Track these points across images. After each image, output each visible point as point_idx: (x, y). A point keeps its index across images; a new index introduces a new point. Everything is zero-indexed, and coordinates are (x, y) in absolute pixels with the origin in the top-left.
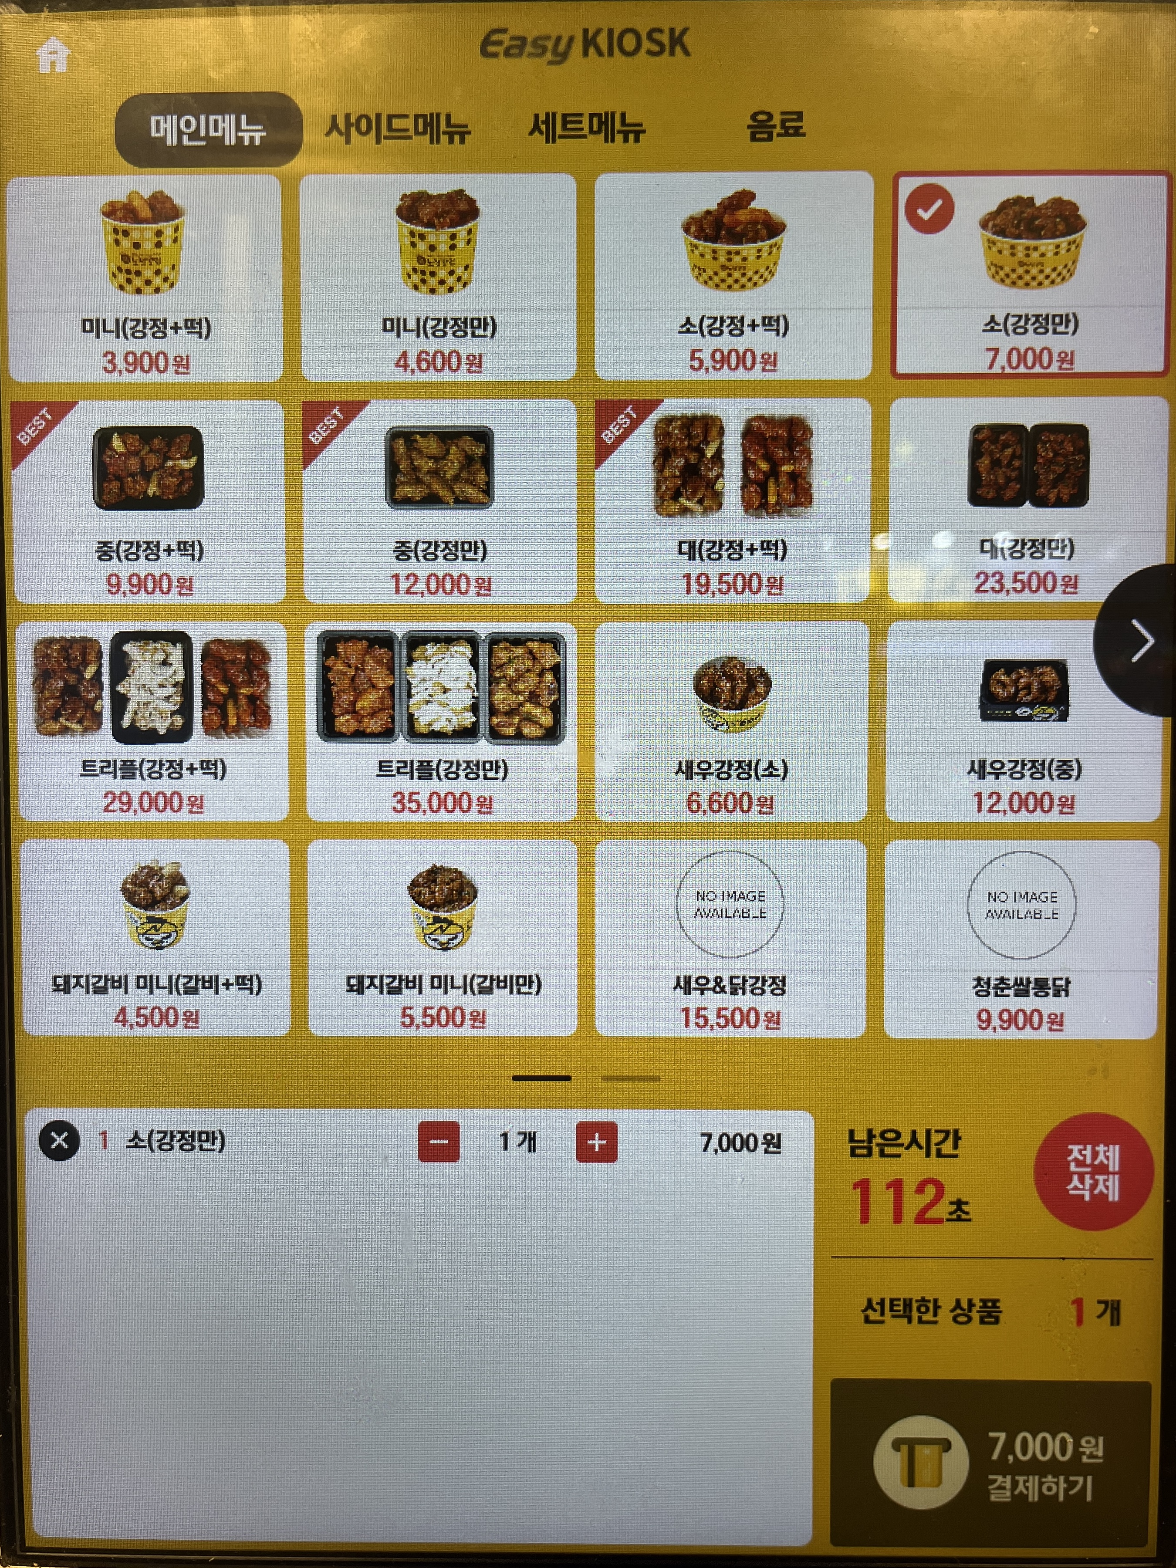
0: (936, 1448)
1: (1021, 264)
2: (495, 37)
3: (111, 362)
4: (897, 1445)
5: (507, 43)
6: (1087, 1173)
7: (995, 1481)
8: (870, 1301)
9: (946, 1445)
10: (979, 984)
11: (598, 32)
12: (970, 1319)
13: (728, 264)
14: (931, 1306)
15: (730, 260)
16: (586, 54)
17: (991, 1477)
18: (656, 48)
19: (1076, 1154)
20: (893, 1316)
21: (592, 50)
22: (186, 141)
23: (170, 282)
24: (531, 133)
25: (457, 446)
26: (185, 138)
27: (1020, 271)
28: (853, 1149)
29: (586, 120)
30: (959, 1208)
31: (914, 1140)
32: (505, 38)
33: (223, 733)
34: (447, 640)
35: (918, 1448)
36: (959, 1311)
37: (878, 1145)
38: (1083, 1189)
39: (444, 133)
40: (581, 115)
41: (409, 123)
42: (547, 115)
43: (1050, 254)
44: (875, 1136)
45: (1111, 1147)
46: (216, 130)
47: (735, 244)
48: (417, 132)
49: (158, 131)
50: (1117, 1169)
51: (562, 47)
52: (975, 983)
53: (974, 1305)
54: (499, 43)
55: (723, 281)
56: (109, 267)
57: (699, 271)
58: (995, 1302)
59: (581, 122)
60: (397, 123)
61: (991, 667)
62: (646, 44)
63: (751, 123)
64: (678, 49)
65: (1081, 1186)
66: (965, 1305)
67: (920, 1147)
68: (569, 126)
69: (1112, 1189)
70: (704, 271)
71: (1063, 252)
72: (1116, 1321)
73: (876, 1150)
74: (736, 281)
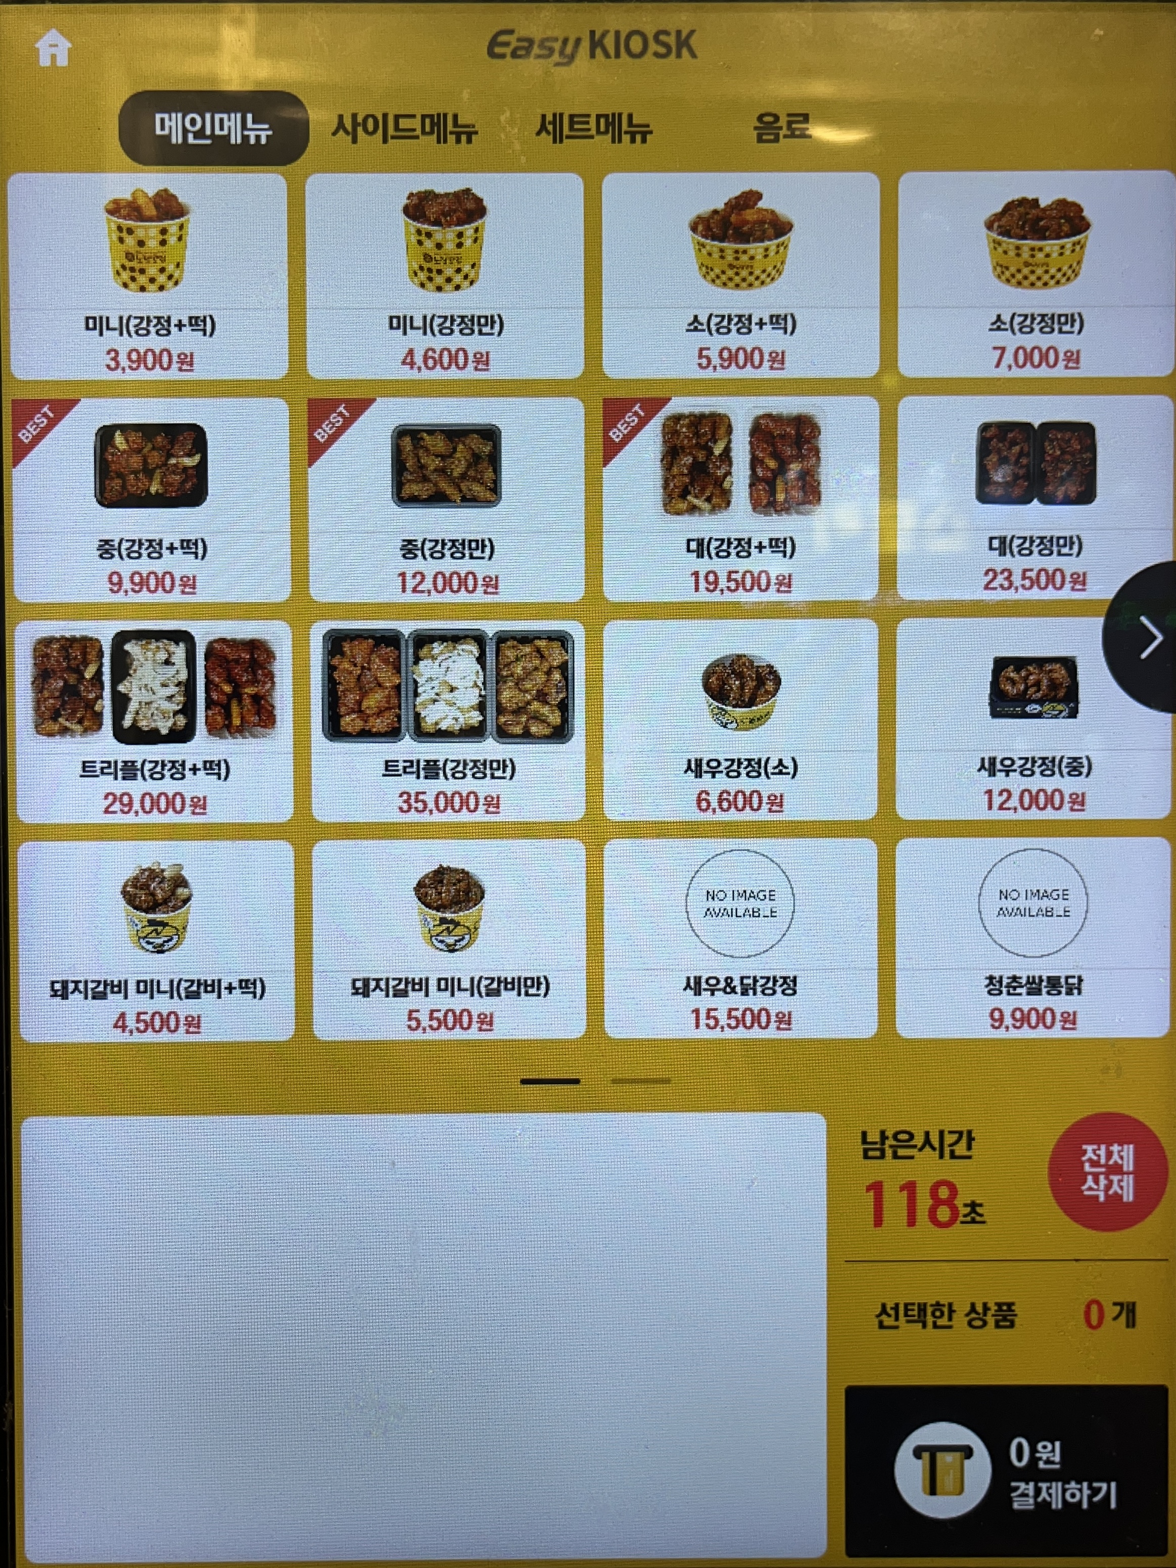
0: (958, 1455)
1: (1027, 264)
2: (503, 38)
3: (114, 359)
4: (918, 1452)
5: (514, 44)
6: (1102, 1173)
7: (1017, 1488)
8: (884, 1306)
9: (968, 1452)
10: (991, 983)
11: (604, 35)
12: (985, 1323)
13: (735, 263)
14: (946, 1310)
15: (737, 259)
16: (593, 56)
17: (1013, 1484)
18: (662, 50)
19: (1090, 1154)
20: (908, 1322)
21: (598, 51)
22: (191, 140)
23: (174, 280)
24: (538, 133)
25: (464, 444)
26: (190, 136)
27: (1026, 271)
28: (866, 1151)
29: (593, 121)
30: (973, 1211)
31: (927, 1141)
32: (512, 39)
33: (227, 734)
34: (454, 639)
35: (939, 1455)
36: (973, 1315)
37: (891, 1146)
38: (1098, 1190)
39: (451, 133)
40: (588, 116)
41: (416, 124)
42: (554, 115)
43: (1055, 255)
44: (887, 1138)
45: (1125, 1147)
46: (222, 129)
47: (741, 243)
48: (424, 132)
49: (163, 128)
50: (1131, 1169)
51: (569, 49)
52: (987, 981)
53: (989, 1309)
54: (507, 44)
55: (731, 279)
56: (113, 265)
57: (706, 270)
58: (1010, 1305)
59: (588, 123)
60: (403, 123)
61: (1001, 664)
62: (653, 47)
63: (758, 125)
64: (685, 52)
65: (1095, 1187)
66: (980, 1309)
67: (934, 1149)
68: (576, 126)
69: (1126, 1188)
70: (712, 270)
71: (1068, 252)
72: (1131, 1323)
73: (889, 1152)
74: (744, 280)
